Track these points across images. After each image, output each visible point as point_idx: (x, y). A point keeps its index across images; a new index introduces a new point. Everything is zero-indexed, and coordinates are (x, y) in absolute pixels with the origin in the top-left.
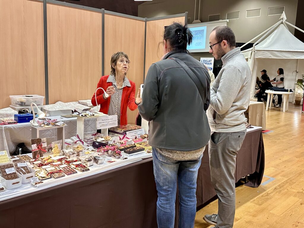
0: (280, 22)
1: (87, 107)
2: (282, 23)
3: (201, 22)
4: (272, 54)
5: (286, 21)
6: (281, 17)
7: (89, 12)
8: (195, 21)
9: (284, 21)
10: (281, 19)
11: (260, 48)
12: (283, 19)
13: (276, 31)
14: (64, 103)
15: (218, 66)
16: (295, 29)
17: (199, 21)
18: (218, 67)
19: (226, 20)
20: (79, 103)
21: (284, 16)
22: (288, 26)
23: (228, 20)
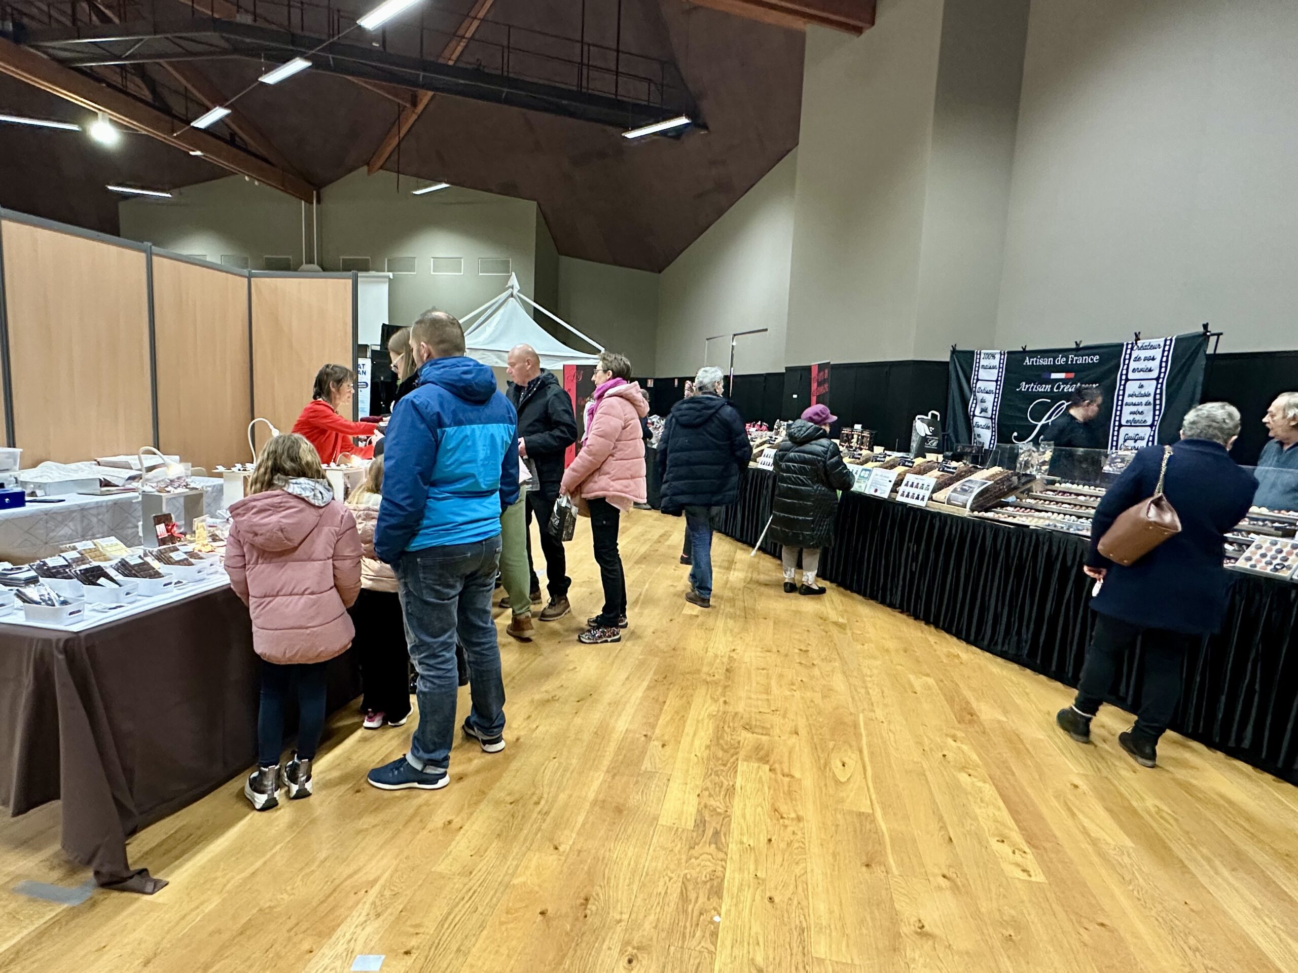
0: (509, 292)
1: (133, 473)
2: (512, 295)
3: (320, 269)
4: (499, 357)
5: (519, 291)
6: (510, 284)
7: (113, 249)
8: (305, 266)
9: (515, 292)
10: (509, 287)
11: (474, 344)
12: (512, 287)
13: (501, 311)
14: (63, 465)
15: (382, 378)
16: (535, 308)
17: (315, 267)
18: (382, 382)
19: (386, 274)
20: (99, 464)
21: (514, 281)
22: (524, 303)
23: (391, 275)
